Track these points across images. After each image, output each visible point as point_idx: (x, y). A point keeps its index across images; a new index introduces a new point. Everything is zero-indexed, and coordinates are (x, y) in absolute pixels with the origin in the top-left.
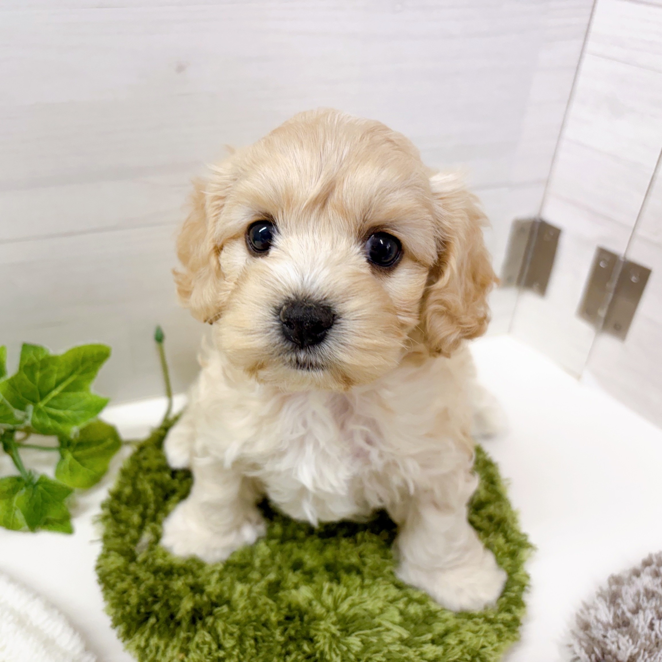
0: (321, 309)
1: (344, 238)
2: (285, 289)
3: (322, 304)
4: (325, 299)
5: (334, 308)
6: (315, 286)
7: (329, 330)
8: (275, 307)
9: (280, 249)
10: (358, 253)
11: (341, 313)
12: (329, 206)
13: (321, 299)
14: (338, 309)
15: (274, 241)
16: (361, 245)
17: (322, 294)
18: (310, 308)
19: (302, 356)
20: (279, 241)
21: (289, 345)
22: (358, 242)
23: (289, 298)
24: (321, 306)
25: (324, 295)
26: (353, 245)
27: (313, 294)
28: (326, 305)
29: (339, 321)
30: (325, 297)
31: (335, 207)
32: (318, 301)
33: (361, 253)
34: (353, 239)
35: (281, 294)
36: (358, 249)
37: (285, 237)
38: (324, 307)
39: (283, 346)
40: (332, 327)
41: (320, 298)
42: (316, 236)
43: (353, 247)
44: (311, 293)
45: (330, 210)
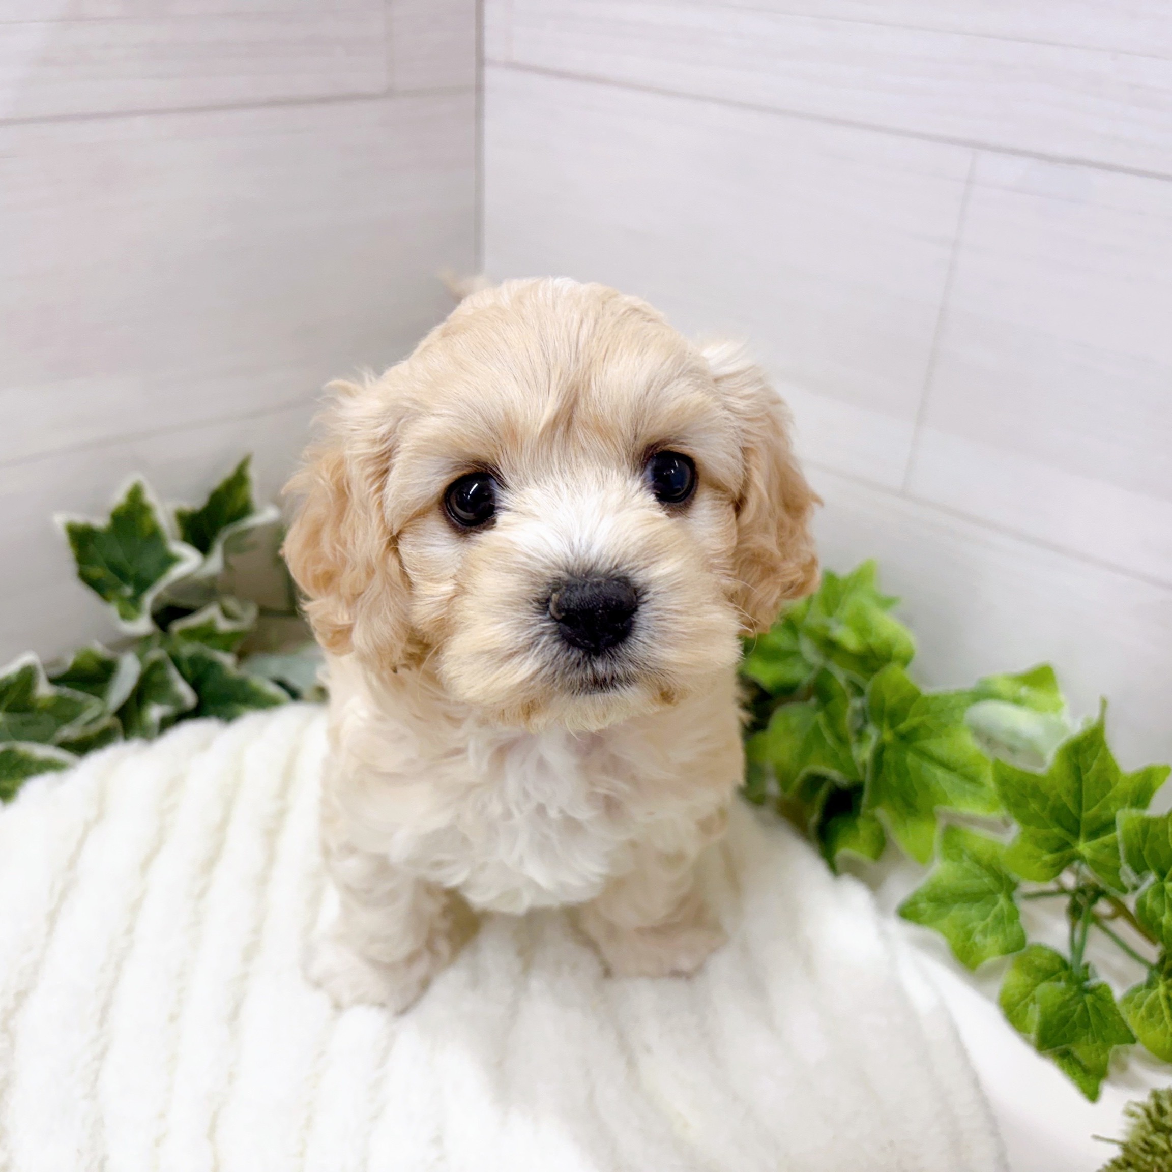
0: (615, 583)
1: (612, 471)
2: (547, 568)
3: (613, 576)
4: (616, 567)
5: (635, 578)
6: (594, 552)
7: (635, 615)
8: (538, 601)
9: (516, 512)
10: (641, 489)
11: (648, 584)
12: (576, 424)
13: (611, 567)
14: (639, 578)
15: (501, 501)
16: (641, 475)
17: (610, 560)
18: (598, 585)
19: (601, 667)
20: (505, 498)
21: (577, 654)
22: (634, 475)
23: (559, 578)
24: (613, 578)
25: (613, 560)
26: (629, 478)
27: (596, 563)
28: (621, 575)
29: (645, 598)
30: (615, 563)
31: (585, 424)
32: (606, 572)
33: (644, 489)
34: (626, 468)
35: (541, 575)
36: (638, 484)
37: (518, 490)
38: (618, 579)
39: (568, 658)
40: (640, 609)
41: (607, 566)
42: (568, 476)
43: (629, 482)
44: (593, 560)
45: (579, 433)
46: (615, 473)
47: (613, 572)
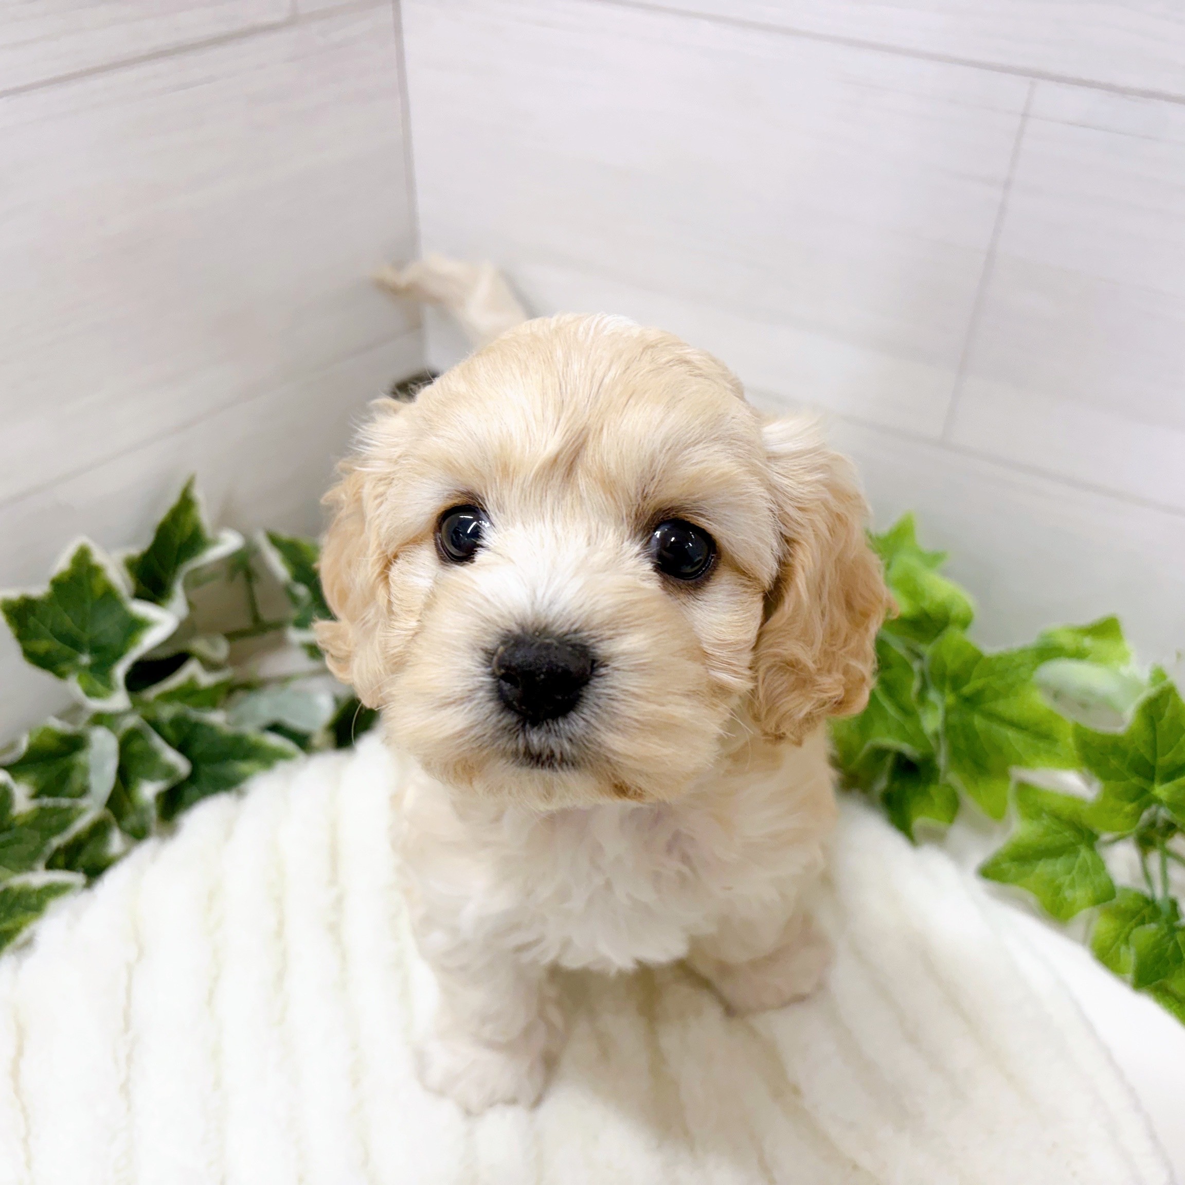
0: (569, 649)
1: (609, 529)
2: (502, 617)
3: (569, 640)
4: (576, 632)
5: (594, 648)
6: (556, 609)
7: (584, 689)
8: (486, 651)
9: (495, 552)
10: (638, 555)
11: (609, 658)
12: (580, 472)
13: (569, 630)
14: (603, 649)
15: (484, 538)
16: (641, 540)
17: (570, 623)
18: (548, 647)
19: (536, 739)
20: (490, 536)
21: (510, 719)
22: (636, 535)
23: (509, 631)
24: (569, 643)
25: (572, 624)
26: (627, 540)
27: (553, 623)
28: (578, 641)
29: (603, 671)
30: (575, 627)
31: (588, 473)
32: (562, 635)
33: (642, 555)
34: (626, 529)
35: (495, 623)
36: (637, 548)
37: (502, 530)
38: (573, 646)
39: (499, 721)
40: (591, 682)
41: (565, 629)
42: (559, 527)
43: (626, 544)
44: (551, 619)
45: (582, 480)
46: (612, 530)
47: (568, 637)
